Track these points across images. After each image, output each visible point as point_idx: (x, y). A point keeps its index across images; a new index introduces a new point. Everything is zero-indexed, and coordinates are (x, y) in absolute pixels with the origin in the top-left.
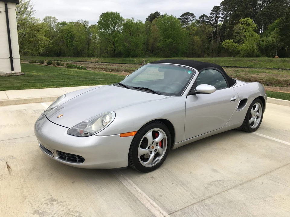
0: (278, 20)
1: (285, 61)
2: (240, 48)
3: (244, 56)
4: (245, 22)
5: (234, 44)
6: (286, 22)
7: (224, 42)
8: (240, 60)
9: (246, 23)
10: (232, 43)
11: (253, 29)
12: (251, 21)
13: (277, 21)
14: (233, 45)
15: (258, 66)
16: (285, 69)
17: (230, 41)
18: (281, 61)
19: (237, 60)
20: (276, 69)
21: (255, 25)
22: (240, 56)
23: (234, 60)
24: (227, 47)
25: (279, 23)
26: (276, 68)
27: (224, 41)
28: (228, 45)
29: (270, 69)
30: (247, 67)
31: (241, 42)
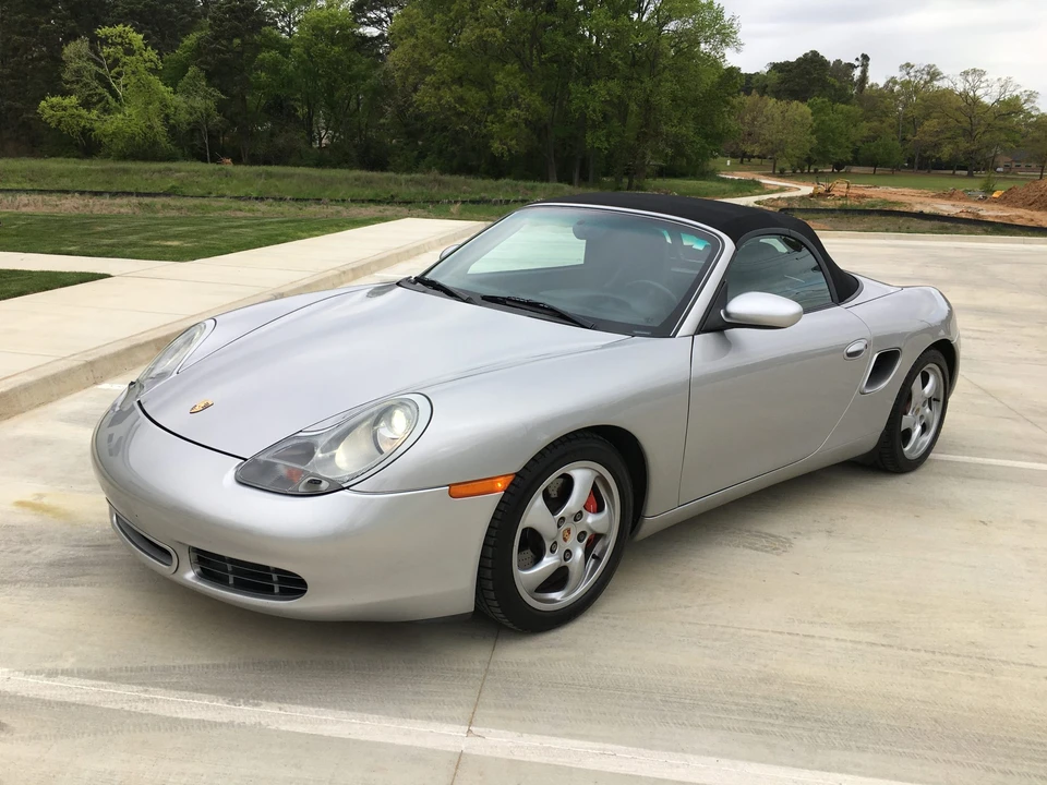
0: (191, 40)
1: (270, 175)
2: (110, 128)
3: (124, 157)
4: (119, 40)
5: (84, 112)
6: (219, 51)
7: (43, 103)
8: (126, 171)
9: (121, 44)
10: (76, 108)
11: (148, 64)
12: (137, 39)
13: (187, 42)
14: (80, 116)
15: (199, 191)
16: (281, 199)
17: (66, 102)
18: (259, 175)
19: (117, 171)
20: (257, 199)
21: (151, 54)
22: (108, 156)
23: (103, 171)
24: (60, 122)
25: (198, 51)
26: (254, 195)
27: (44, 99)
28: (60, 113)
29: (238, 198)
30: (166, 194)
31: (95, 104)
